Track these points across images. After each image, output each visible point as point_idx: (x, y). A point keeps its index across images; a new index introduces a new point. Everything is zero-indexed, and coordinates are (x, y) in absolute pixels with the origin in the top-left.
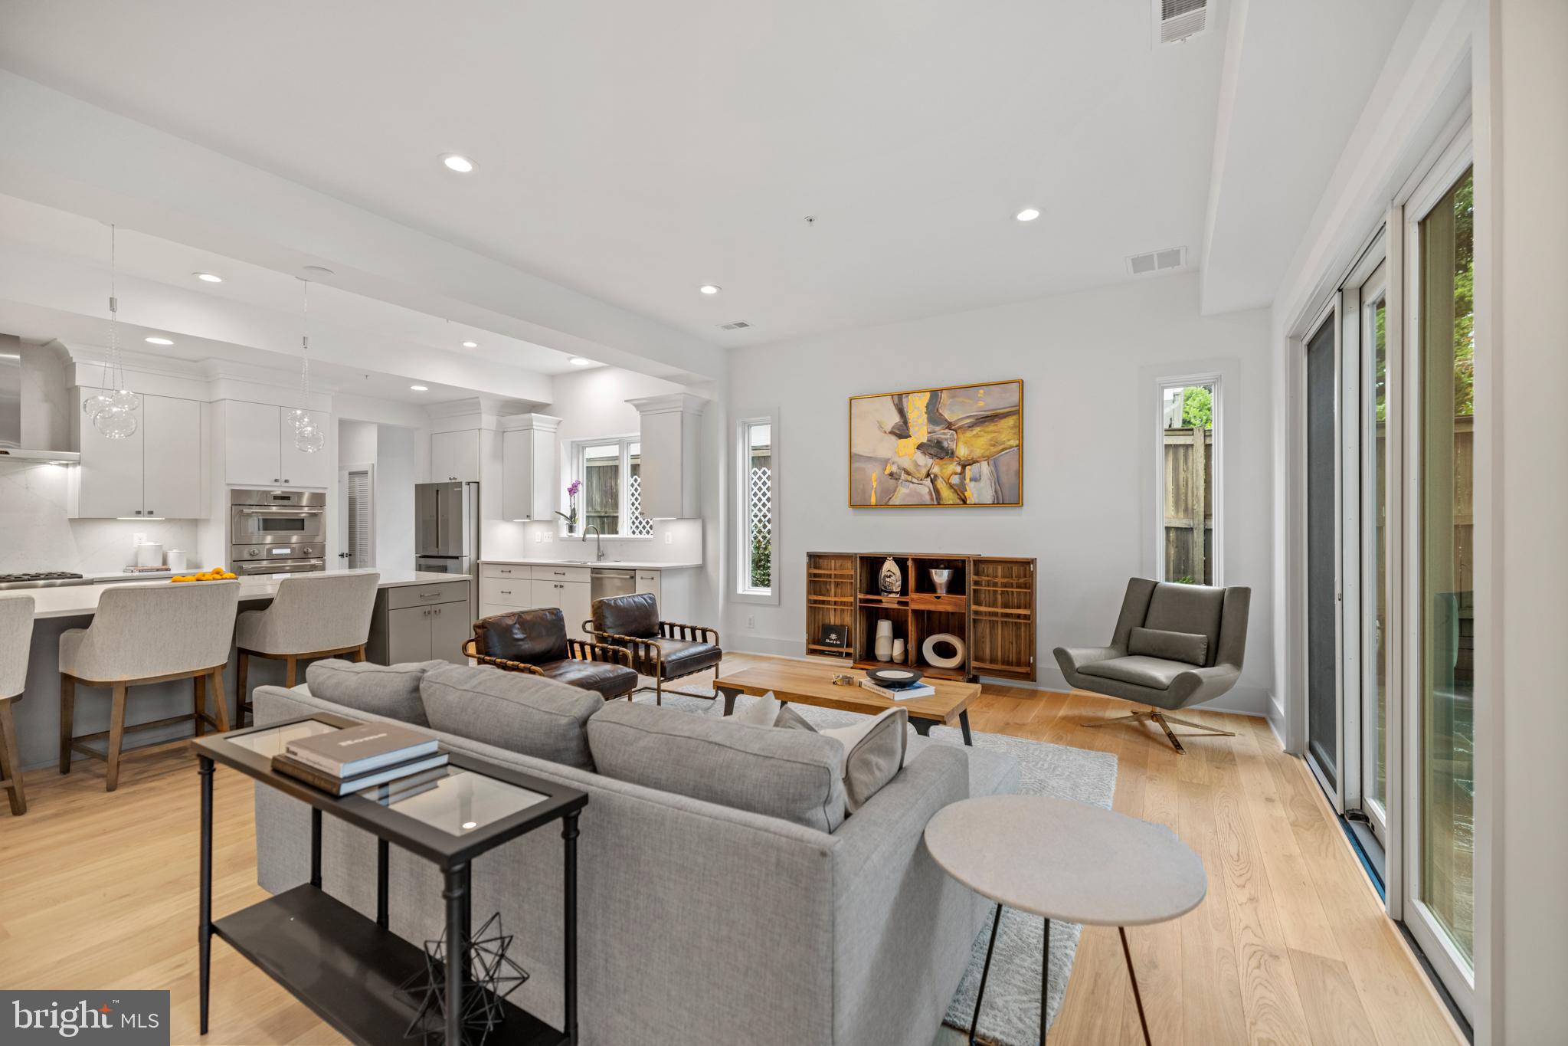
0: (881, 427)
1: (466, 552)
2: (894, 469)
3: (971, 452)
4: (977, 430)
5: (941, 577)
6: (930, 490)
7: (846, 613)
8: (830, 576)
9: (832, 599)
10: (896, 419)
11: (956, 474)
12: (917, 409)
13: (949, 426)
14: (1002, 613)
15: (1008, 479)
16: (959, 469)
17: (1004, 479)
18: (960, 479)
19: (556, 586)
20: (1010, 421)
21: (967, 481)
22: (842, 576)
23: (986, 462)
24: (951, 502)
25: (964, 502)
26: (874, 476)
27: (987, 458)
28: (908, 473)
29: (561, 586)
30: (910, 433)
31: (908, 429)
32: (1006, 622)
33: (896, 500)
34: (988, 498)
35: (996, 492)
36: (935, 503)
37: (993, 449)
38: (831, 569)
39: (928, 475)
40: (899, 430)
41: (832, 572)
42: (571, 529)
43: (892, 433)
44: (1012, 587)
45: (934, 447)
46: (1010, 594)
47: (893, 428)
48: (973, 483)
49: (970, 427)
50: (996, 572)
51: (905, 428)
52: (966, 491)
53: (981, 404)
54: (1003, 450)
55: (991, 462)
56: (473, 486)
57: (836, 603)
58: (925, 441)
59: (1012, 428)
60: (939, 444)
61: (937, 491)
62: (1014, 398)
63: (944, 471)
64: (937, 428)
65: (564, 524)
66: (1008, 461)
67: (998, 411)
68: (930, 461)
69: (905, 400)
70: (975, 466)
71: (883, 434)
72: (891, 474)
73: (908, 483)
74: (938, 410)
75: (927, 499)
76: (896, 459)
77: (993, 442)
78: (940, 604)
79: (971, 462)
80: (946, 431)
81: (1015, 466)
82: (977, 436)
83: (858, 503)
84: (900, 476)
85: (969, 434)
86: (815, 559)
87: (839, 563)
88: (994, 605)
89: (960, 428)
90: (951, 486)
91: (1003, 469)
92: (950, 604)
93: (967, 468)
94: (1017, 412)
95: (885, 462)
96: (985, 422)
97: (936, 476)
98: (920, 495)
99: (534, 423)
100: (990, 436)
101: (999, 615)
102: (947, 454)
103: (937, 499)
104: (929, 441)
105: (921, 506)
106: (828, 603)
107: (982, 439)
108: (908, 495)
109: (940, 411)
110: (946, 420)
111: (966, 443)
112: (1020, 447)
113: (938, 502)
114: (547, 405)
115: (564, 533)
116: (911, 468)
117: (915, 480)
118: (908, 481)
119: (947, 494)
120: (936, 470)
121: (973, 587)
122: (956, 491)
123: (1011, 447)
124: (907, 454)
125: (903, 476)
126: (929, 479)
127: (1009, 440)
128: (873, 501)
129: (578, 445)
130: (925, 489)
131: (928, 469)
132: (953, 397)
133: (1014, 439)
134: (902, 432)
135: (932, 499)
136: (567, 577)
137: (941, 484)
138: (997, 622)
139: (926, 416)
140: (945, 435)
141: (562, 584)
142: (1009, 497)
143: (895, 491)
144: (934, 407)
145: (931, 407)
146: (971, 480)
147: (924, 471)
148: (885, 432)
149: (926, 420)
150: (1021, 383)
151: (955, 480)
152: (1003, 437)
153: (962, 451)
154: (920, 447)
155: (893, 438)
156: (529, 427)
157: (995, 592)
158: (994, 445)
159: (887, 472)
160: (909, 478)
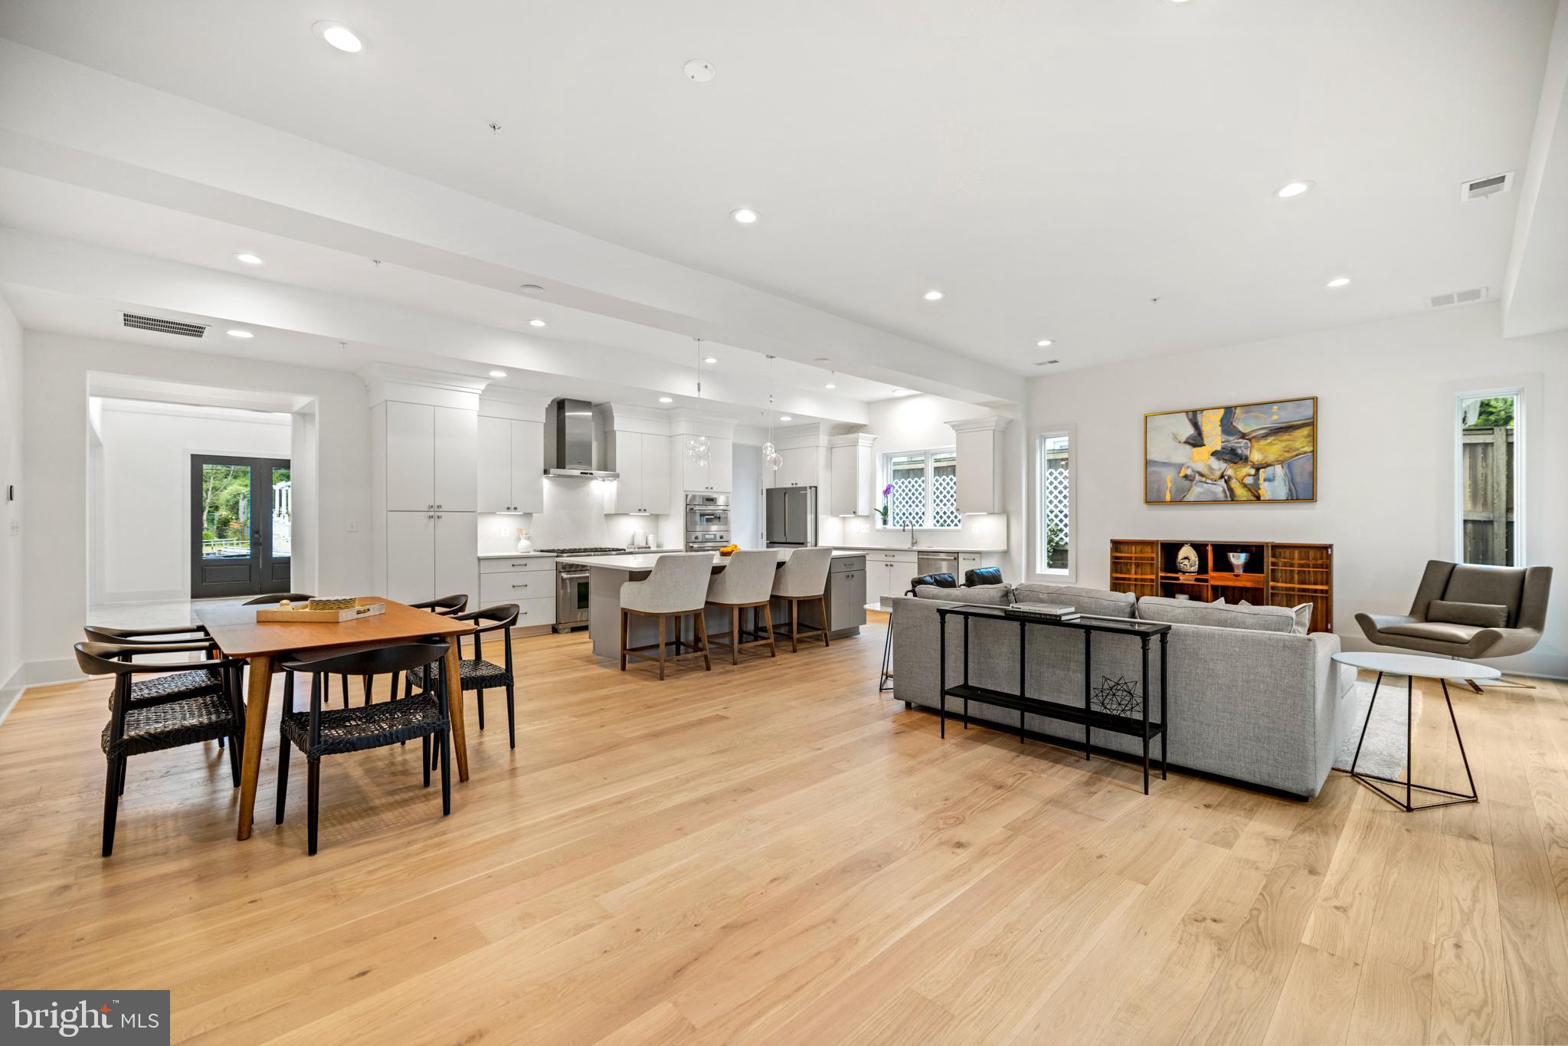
0: (1175, 438)
1: (809, 540)
2: (1189, 472)
3: (1265, 457)
4: (1270, 439)
5: (1238, 559)
6: (1224, 489)
7: (1146, 588)
8: (1131, 558)
9: (1133, 576)
10: (1190, 431)
11: (1250, 475)
12: (1211, 425)
13: (1243, 436)
14: (1299, 589)
15: (1302, 479)
16: (1253, 471)
17: (1298, 479)
18: (1254, 480)
19: (887, 565)
20: (1305, 431)
21: (1261, 481)
22: (1142, 558)
23: (1280, 466)
24: (1245, 499)
25: (1258, 498)
26: (1169, 477)
27: (1282, 462)
28: (1202, 475)
29: (891, 565)
30: (1205, 443)
31: (1202, 439)
32: (1302, 595)
33: (1190, 497)
34: (1282, 493)
35: (1290, 490)
36: (1229, 499)
37: (1287, 455)
38: (1133, 552)
39: (1222, 477)
40: (1193, 440)
41: (1133, 555)
42: (885, 522)
43: (1186, 442)
44: (1309, 567)
45: (1228, 454)
46: (1307, 573)
47: (1188, 438)
48: (1267, 483)
49: (1264, 437)
50: (1293, 556)
51: (1199, 439)
52: (1260, 489)
53: (1275, 417)
54: (1297, 455)
55: (1286, 466)
56: (813, 489)
57: (1136, 580)
58: (1219, 448)
59: (1306, 437)
60: (1233, 451)
61: (1231, 490)
62: (1309, 412)
63: (1238, 473)
64: (1231, 438)
65: (879, 517)
66: (1302, 465)
67: (1292, 423)
68: (1223, 465)
69: (1199, 416)
70: (1269, 469)
71: (1178, 444)
72: (1186, 477)
73: (1201, 484)
74: (1232, 423)
75: (1221, 496)
76: (1190, 464)
77: (1287, 449)
78: (1238, 580)
79: (1265, 465)
80: (1240, 440)
81: (1309, 468)
82: (1271, 444)
83: (1153, 499)
84: (1195, 478)
85: (1263, 442)
86: (1116, 545)
87: (1139, 548)
88: (1291, 581)
89: (1254, 437)
90: (1245, 486)
91: (1297, 470)
92: (1248, 581)
93: (1261, 471)
94: (1312, 423)
95: (1180, 466)
96: (1278, 432)
97: (1230, 477)
98: (1213, 493)
99: (860, 441)
100: (1284, 444)
101: (1296, 590)
102: (1241, 459)
103: (1231, 496)
104: (1222, 448)
105: (1216, 502)
106: (1129, 579)
107: (1276, 446)
108: (1202, 493)
109: (1234, 424)
110: (1240, 431)
111: (1260, 450)
112: (1314, 452)
113: (1232, 498)
114: (865, 425)
115: (879, 524)
116: (1205, 471)
117: (1208, 481)
118: (1202, 482)
119: (1240, 492)
120: (1230, 472)
121: (1271, 567)
122: (1250, 490)
123: (1305, 453)
124: (1201, 459)
125: (1198, 478)
126: (1223, 480)
127: (1303, 447)
128: (1168, 498)
129: (887, 457)
130: (1219, 488)
131: (1221, 472)
132: (1247, 412)
133: (1308, 446)
134: (1196, 441)
135: (1226, 497)
136: (897, 558)
137: (1234, 484)
138: (1294, 595)
139: (1220, 428)
140: (1240, 445)
141: (892, 563)
142: (1304, 492)
143: (1189, 490)
144: (1228, 421)
145: (1225, 421)
146: (1265, 480)
147: (1218, 474)
148: (1180, 442)
149: (1220, 432)
150: (1315, 400)
151: (1249, 480)
152: (1297, 445)
153: (1256, 457)
154: (1214, 454)
155: (1188, 447)
156: (855, 444)
157: (1292, 571)
158: (1288, 452)
159: (1182, 474)
160: (1204, 479)
